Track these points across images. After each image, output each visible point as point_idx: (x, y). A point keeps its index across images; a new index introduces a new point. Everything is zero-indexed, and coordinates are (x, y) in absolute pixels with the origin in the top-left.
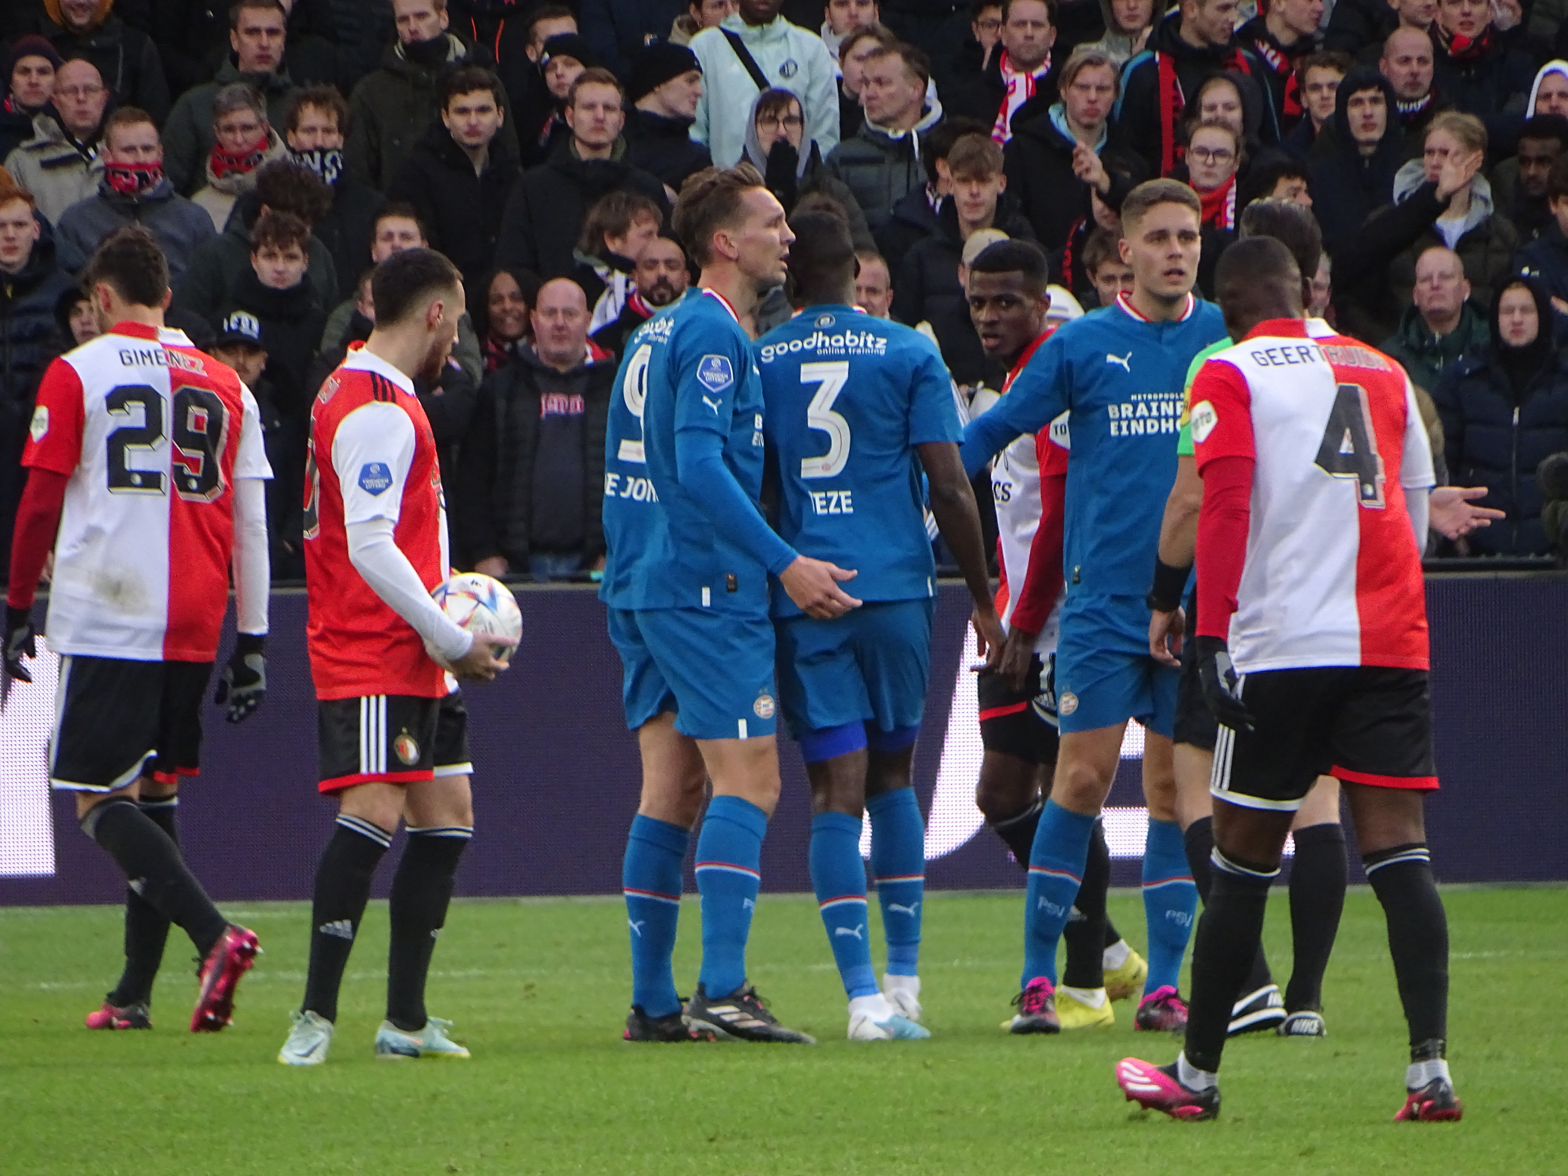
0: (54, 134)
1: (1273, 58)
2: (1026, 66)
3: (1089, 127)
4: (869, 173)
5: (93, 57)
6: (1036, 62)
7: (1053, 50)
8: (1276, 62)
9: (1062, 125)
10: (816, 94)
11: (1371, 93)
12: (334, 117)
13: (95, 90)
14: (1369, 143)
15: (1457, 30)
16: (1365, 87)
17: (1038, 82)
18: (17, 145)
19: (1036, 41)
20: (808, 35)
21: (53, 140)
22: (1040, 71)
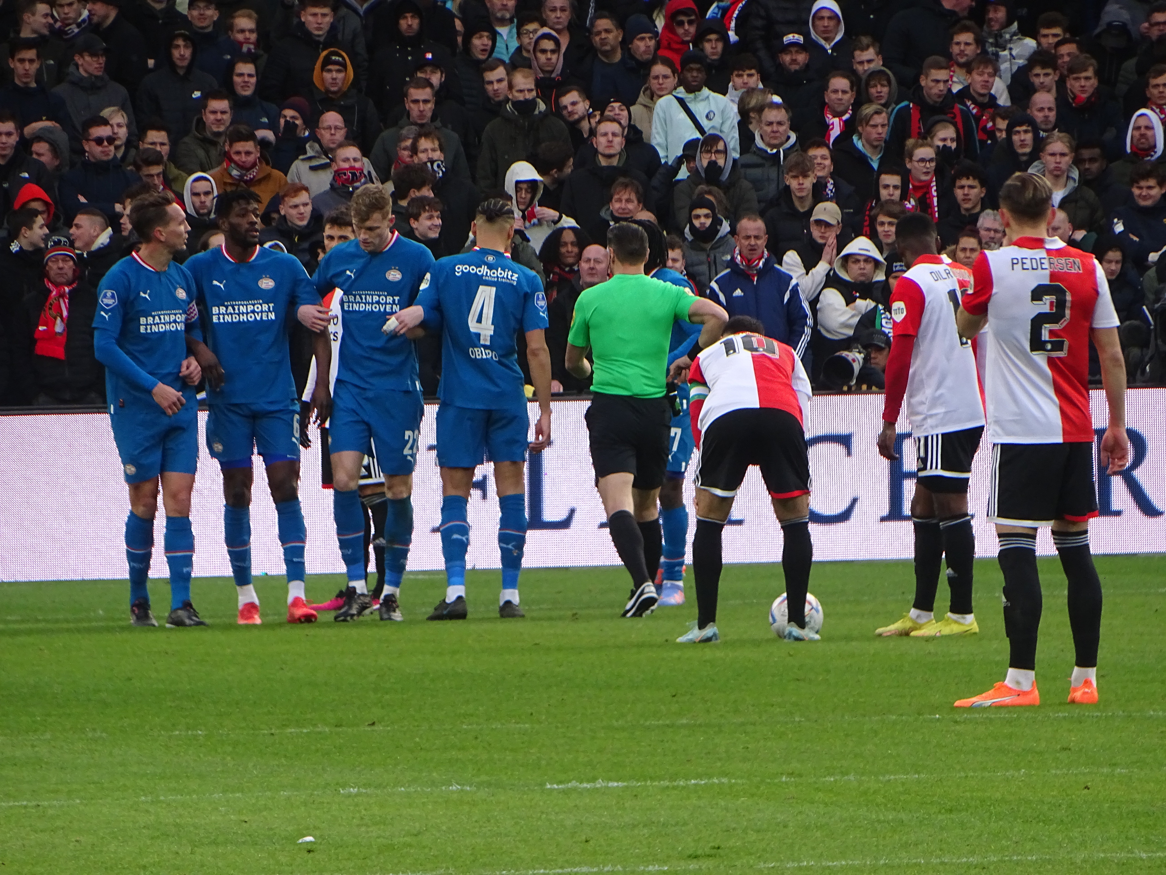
0: (317, 152)
1: (973, 108)
2: (838, 114)
3: (875, 147)
4: (756, 172)
5: (341, 111)
6: (845, 112)
7: (852, 105)
8: (975, 111)
9: (859, 144)
10: (726, 128)
11: (1024, 128)
12: (437, 143)
13: (341, 129)
14: (1024, 154)
15: (1078, 93)
16: (1021, 125)
17: (846, 122)
18: (297, 158)
19: (843, 102)
20: (720, 96)
21: (317, 155)
22: (846, 117)
